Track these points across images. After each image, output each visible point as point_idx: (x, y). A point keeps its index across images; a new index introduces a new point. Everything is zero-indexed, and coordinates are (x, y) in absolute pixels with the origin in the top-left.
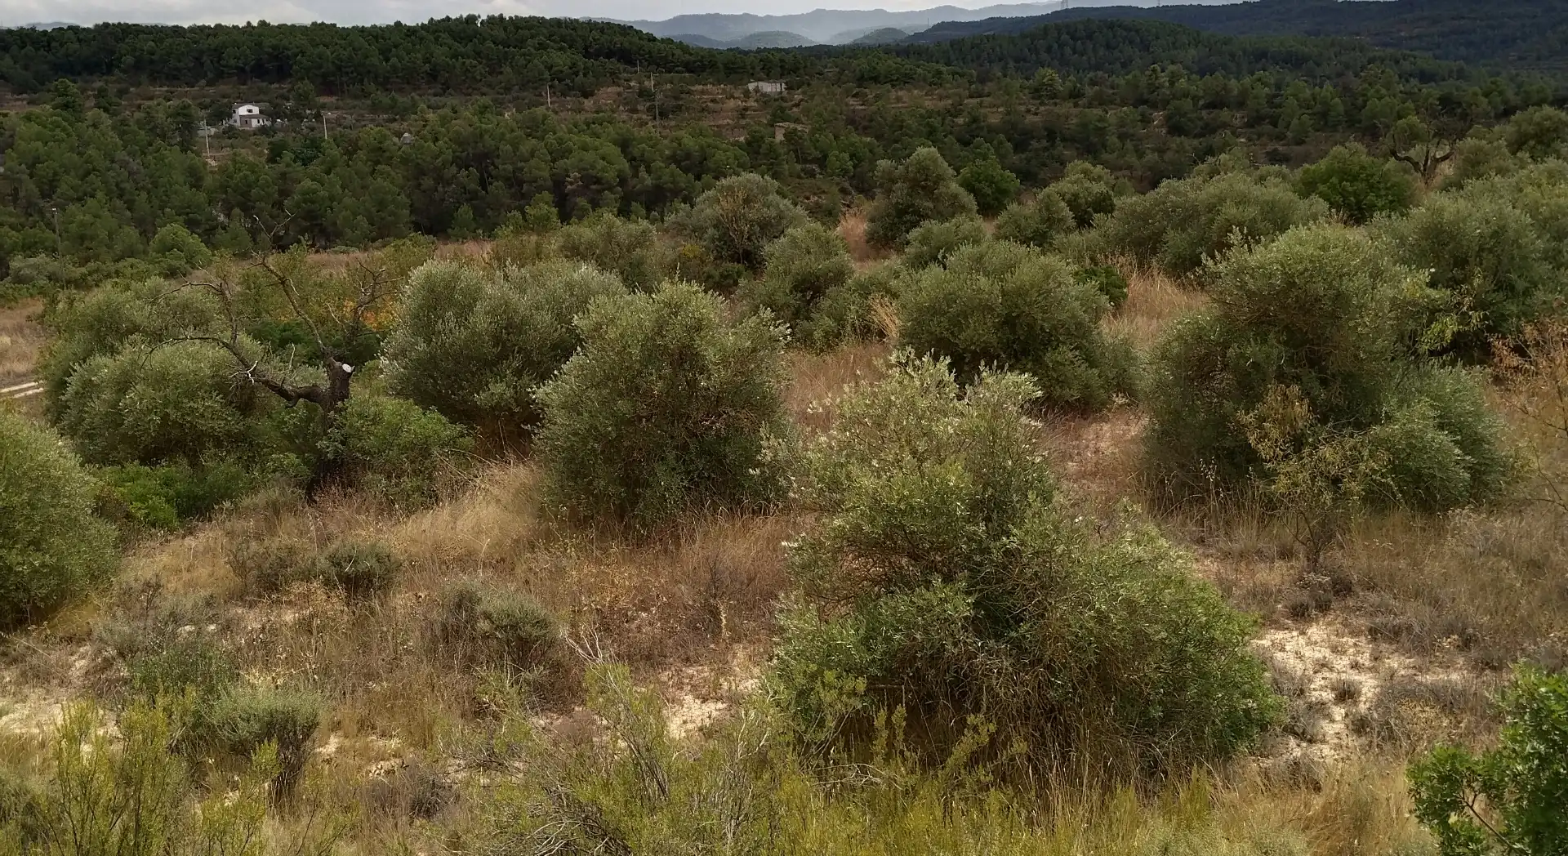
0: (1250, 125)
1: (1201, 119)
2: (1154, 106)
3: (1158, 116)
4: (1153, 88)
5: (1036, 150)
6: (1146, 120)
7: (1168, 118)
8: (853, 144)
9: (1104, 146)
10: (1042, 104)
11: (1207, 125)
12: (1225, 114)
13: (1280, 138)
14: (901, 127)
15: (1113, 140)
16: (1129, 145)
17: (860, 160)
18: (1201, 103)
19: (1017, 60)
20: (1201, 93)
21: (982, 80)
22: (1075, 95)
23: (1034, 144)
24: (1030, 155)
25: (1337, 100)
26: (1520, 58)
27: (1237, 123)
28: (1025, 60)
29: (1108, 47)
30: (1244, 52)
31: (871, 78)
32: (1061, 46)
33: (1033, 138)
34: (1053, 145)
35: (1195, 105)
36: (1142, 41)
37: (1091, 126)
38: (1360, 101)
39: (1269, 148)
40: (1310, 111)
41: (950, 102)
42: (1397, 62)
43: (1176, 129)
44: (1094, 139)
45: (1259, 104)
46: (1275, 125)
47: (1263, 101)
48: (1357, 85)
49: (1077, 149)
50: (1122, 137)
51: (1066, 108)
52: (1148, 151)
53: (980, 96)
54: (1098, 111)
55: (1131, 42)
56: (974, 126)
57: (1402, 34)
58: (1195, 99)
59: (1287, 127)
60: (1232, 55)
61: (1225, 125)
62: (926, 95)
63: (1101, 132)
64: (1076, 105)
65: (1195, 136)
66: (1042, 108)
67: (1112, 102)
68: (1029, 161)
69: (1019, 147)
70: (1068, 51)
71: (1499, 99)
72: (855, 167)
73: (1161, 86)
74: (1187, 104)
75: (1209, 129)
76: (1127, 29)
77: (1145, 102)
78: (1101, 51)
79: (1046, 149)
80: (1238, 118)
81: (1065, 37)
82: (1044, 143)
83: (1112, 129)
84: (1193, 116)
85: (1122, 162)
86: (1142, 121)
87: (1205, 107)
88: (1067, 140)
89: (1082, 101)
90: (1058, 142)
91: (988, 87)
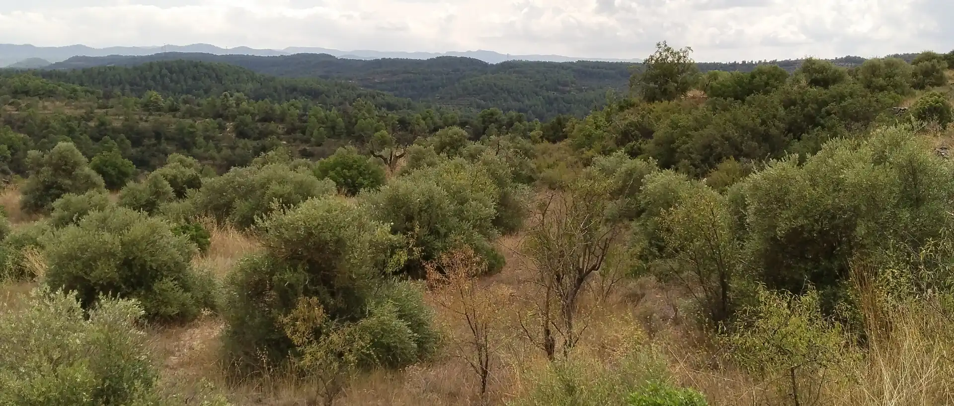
0: (288, 133)
1: (257, 128)
2: (227, 119)
3: (230, 126)
4: (226, 107)
5: (148, 147)
6: (222, 128)
7: (236, 127)
8: (10, 139)
9: (195, 144)
10: (151, 114)
11: (261, 132)
12: (272, 126)
13: (307, 141)
14: (47, 127)
15: (200, 140)
16: (211, 143)
17: (16, 150)
18: (257, 118)
19: (131, 84)
20: (256, 112)
21: (107, 96)
22: (173, 110)
23: (146, 142)
24: (144, 149)
25: (340, 119)
26: (441, 98)
27: (280, 131)
28: (137, 85)
30: (283, 87)
31: (23, 92)
32: (162, 77)
33: (145, 137)
34: (159, 143)
35: (253, 119)
36: (217, 76)
37: (185, 131)
38: (354, 120)
39: (302, 147)
40: (324, 126)
41: (84, 111)
42: (374, 97)
43: (241, 134)
44: (187, 139)
45: (293, 119)
46: (304, 133)
47: (296, 118)
48: (351, 110)
49: (177, 145)
50: (207, 138)
51: (167, 118)
52: (223, 148)
53: (106, 107)
54: (189, 121)
55: (210, 77)
56: (103, 128)
57: (376, 80)
58: (253, 115)
59: (311, 135)
60: (275, 89)
61: (272, 133)
62: (66, 105)
63: (192, 134)
64: (174, 116)
65: (255, 139)
66: (151, 118)
67: (199, 115)
68: (142, 153)
69: (136, 143)
70: (167, 80)
71: (430, 121)
72: (12, 154)
73: (231, 106)
74: (248, 118)
75: (262, 135)
77: (221, 116)
78: (190, 82)
79: (154, 145)
80: (280, 128)
81: (164, 71)
82: (153, 141)
83: (199, 133)
84: (252, 126)
85: (207, 155)
86: (219, 128)
87: (259, 121)
88: (169, 139)
89: (178, 114)
90: (163, 141)
91: (111, 102)
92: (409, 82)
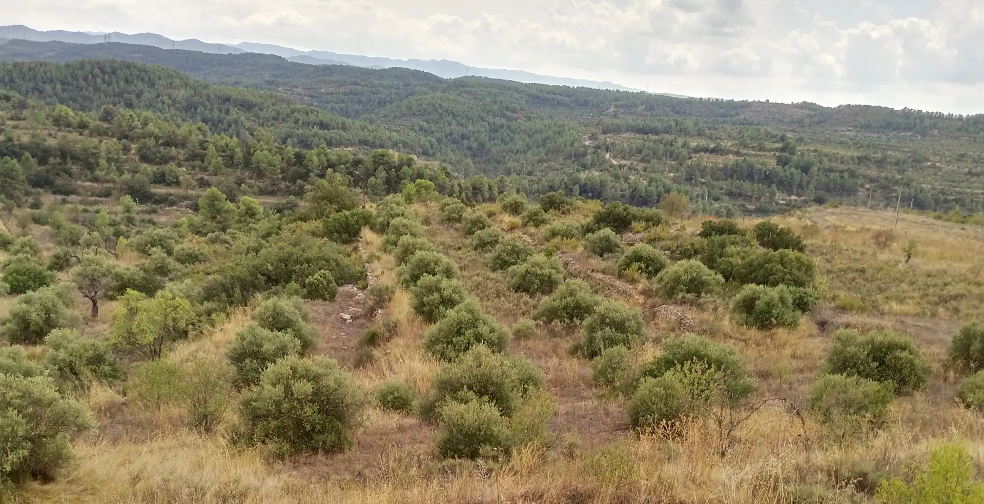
0: (187, 160)
1: (160, 152)
2: (132, 140)
3: (134, 147)
4: (132, 129)
5: (54, 164)
6: (126, 150)
7: (139, 150)
9: (98, 165)
10: (60, 130)
11: (163, 157)
12: (174, 151)
13: (205, 170)
15: (103, 162)
16: (113, 167)
18: (160, 142)
20: (161, 135)
21: (23, 106)
22: (82, 126)
23: (52, 160)
24: (49, 167)
27: (181, 157)
29: (127, 81)
30: (216, 95)
33: (50, 155)
34: (65, 163)
35: (157, 142)
37: (89, 152)
39: (199, 176)
40: (223, 154)
43: (144, 158)
44: (91, 160)
45: (194, 146)
46: (203, 161)
47: (197, 145)
49: (82, 165)
50: (109, 160)
51: (74, 136)
52: (126, 171)
53: (19, 119)
54: (95, 140)
56: (10, 143)
58: (157, 138)
59: (210, 164)
60: (208, 97)
61: (173, 158)
63: (96, 156)
64: (81, 134)
65: (156, 164)
66: (59, 134)
67: (106, 134)
68: (48, 171)
69: (43, 161)
71: (324, 159)
73: (136, 127)
74: (151, 142)
75: (165, 160)
76: (139, 70)
77: (126, 137)
79: (60, 164)
80: (182, 154)
82: (58, 160)
83: (103, 154)
84: (154, 150)
85: (108, 178)
86: (123, 150)
87: (163, 144)
88: (75, 158)
89: (87, 132)
90: (68, 159)
91: (25, 113)
92: (356, 94)
